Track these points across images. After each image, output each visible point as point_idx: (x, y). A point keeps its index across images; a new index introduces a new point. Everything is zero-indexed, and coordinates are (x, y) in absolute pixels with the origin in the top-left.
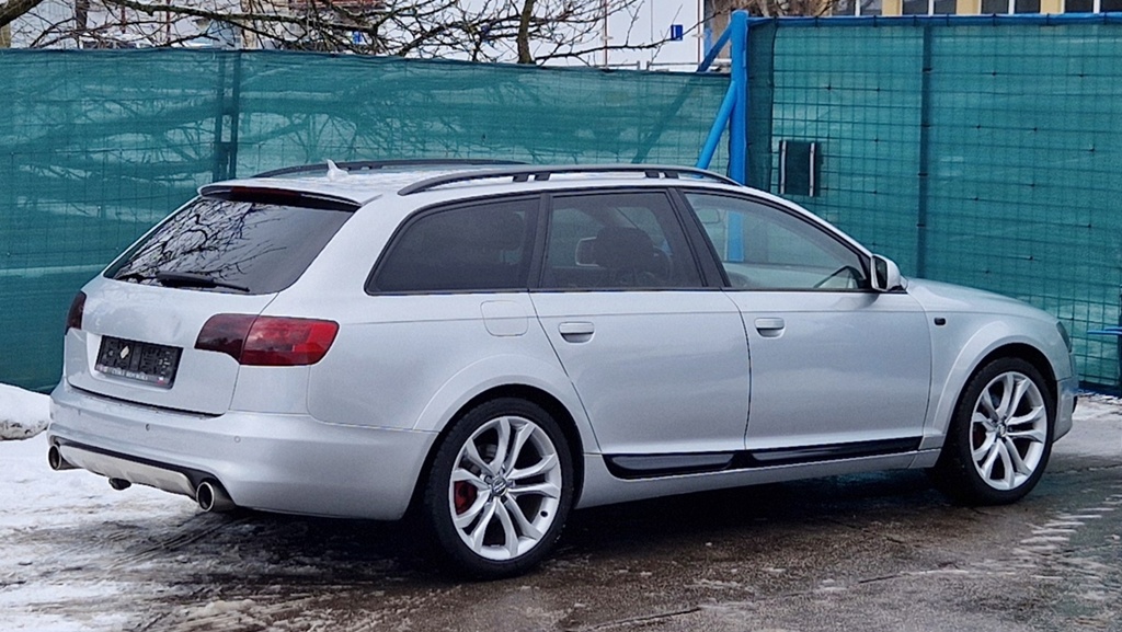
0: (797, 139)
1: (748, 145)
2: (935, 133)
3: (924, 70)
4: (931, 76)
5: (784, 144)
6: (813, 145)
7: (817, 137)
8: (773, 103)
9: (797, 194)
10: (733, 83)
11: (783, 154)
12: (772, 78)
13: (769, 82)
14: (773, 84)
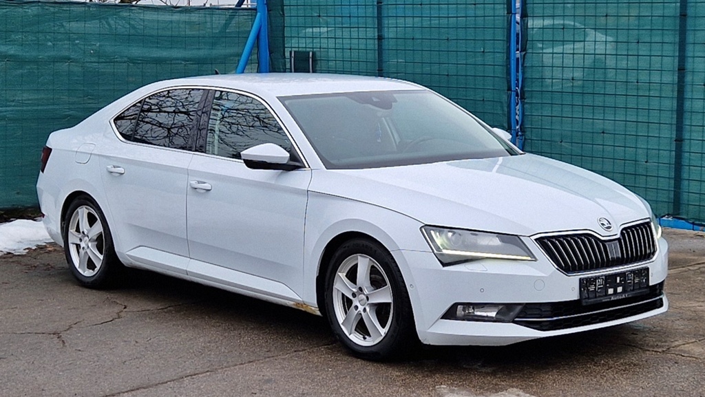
0: (300, 49)
1: (270, 54)
2: (386, 43)
3: (378, 3)
4: (383, 7)
5: (293, 55)
6: (311, 53)
7: (313, 48)
8: (284, 27)
10: (259, 14)
11: (293, 59)
12: (283, 10)
13: (281, 13)
14: (284, 14)
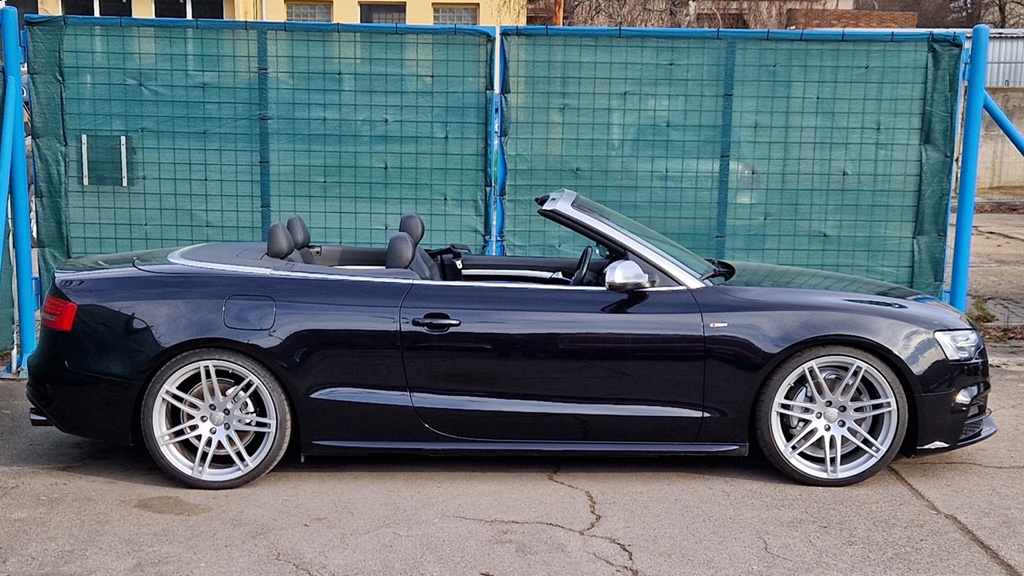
0: (99, 133)
3: (260, 69)
4: (269, 75)
5: (84, 138)
6: (123, 139)
7: (127, 131)
8: (65, 99)
9: (104, 185)
11: (84, 148)
12: (62, 75)
13: (60, 78)
14: (64, 80)
